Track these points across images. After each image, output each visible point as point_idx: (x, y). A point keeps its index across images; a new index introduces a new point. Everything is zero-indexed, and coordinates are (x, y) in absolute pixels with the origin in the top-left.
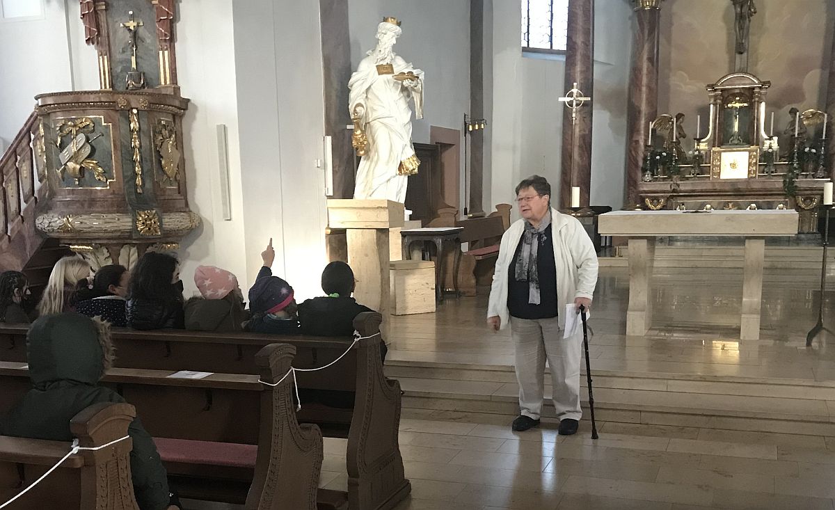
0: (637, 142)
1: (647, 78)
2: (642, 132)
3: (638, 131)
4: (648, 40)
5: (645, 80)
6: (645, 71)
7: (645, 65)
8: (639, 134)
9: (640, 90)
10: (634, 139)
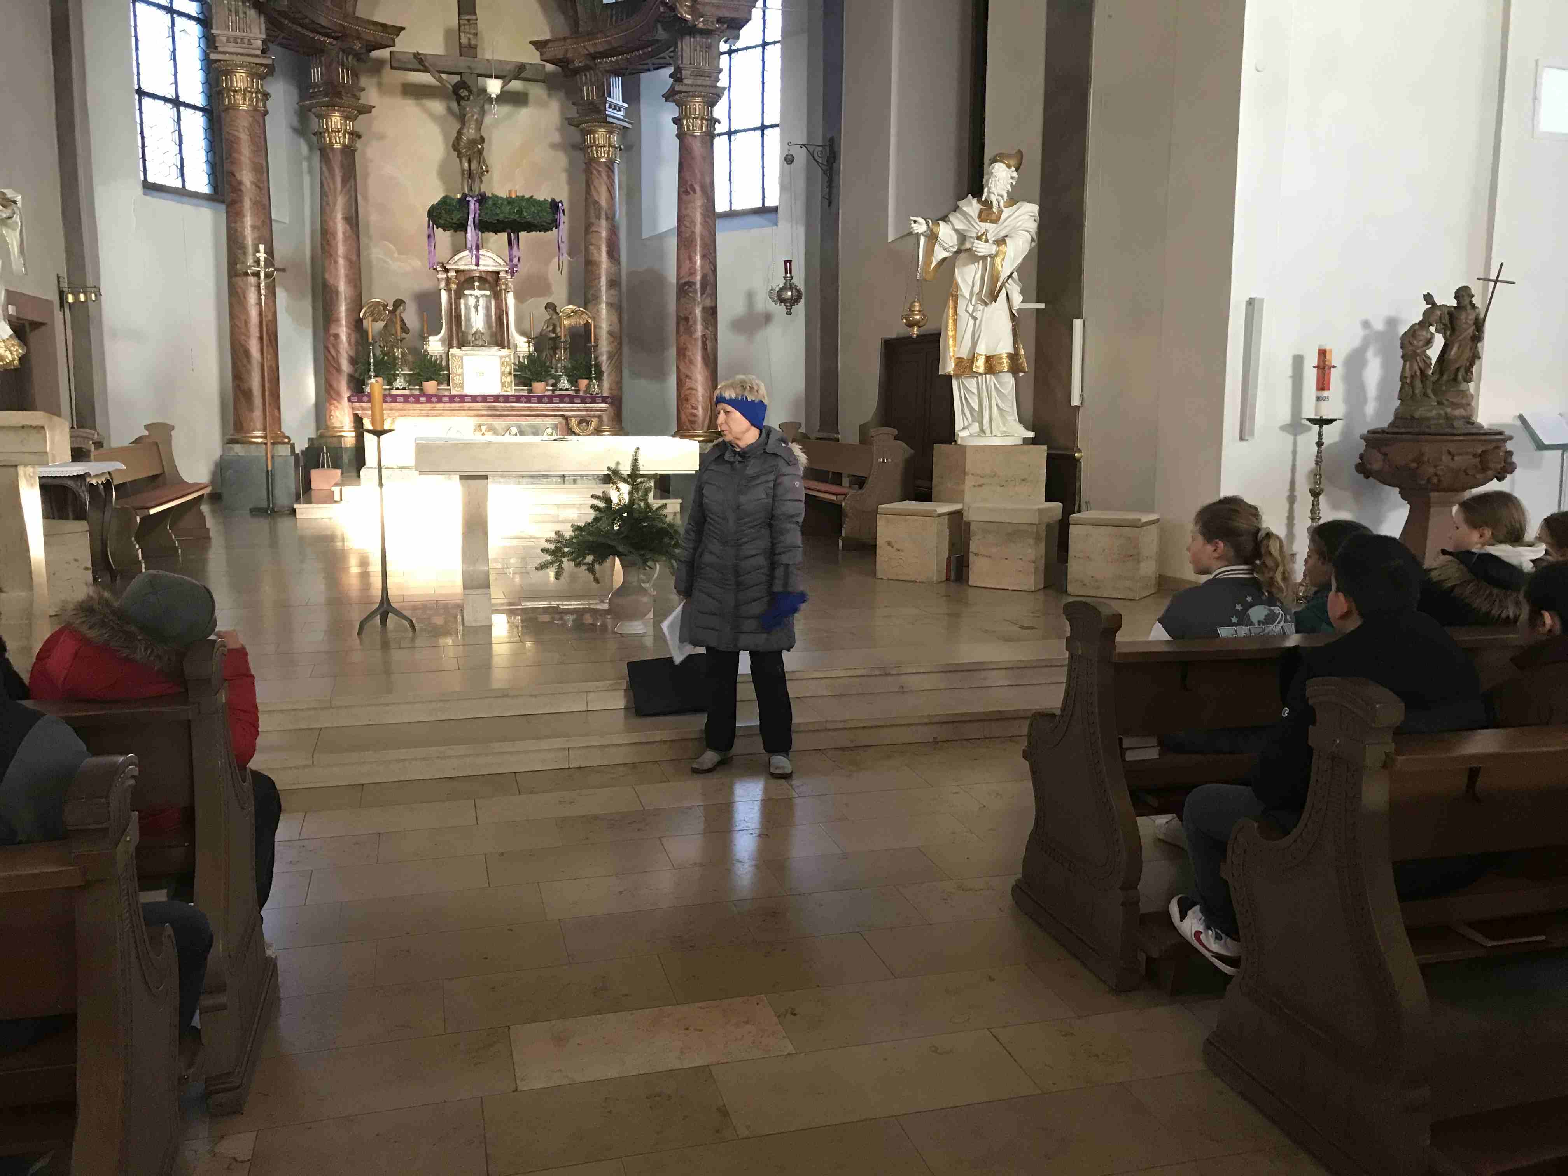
0: (337, 336)
1: (344, 245)
2: (344, 322)
3: (337, 320)
4: (342, 191)
5: (341, 249)
6: (340, 235)
7: (340, 228)
8: (340, 326)
9: (336, 262)
10: (332, 331)
